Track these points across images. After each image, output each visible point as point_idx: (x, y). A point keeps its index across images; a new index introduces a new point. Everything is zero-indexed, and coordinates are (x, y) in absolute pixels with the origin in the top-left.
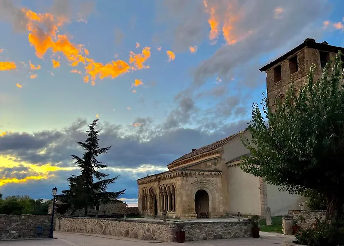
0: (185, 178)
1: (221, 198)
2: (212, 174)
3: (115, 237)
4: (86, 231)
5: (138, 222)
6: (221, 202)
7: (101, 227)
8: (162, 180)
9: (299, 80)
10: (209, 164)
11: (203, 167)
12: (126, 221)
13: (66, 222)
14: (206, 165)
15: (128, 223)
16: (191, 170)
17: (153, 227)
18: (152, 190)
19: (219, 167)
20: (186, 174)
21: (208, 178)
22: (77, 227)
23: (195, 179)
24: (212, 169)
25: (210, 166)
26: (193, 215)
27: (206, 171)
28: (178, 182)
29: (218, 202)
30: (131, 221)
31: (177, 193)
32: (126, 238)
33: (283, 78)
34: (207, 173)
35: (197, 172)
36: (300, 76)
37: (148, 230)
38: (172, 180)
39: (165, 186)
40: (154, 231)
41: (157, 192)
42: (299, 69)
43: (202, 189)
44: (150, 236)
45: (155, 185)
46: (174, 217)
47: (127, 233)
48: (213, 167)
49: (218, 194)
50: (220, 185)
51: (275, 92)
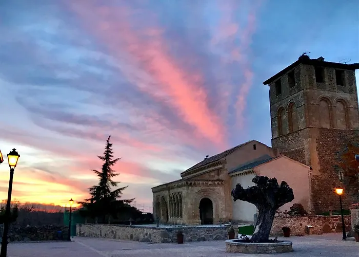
0: (190, 187)
1: (224, 206)
2: (215, 183)
3: (123, 241)
4: (101, 235)
5: (139, 227)
6: (224, 209)
7: (112, 232)
8: (172, 189)
9: (296, 95)
10: (213, 174)
11: (207, 177)
12: (131, 227)
13: (85, 228)
14: (210, 175)
15: (132, 229)
16: (195, 180)
17: (150, 232)
18: (163, 198)
19: (222, 176)
20: (191, 184)
21: (212, 188)
22: (94, 232)
23: (200, 189)
24: (215, 179)
25: (213, 176)
26: (198, 221)
27: (210, 181)
28: (184, 191)
29: (222, 209)
30: (135, 227)
31: (183, 201)
32: (131, 241)
33: (283, 91)
34: (210, 183)
35: (201, 182)
36: (297, 90)
37: (147, 234)
38: (180, 190)
39: (174, 194)
40: (150, 235)
41: (168, 200)
42: (296, 84)
43: (206, 197)
44: (147, 238)
45: (166, 193)
46: (181, 223)
47: (132, 237)
48: (216, 177)
49: (221, 202)
50: (222, 194)
51: (276, 105)
